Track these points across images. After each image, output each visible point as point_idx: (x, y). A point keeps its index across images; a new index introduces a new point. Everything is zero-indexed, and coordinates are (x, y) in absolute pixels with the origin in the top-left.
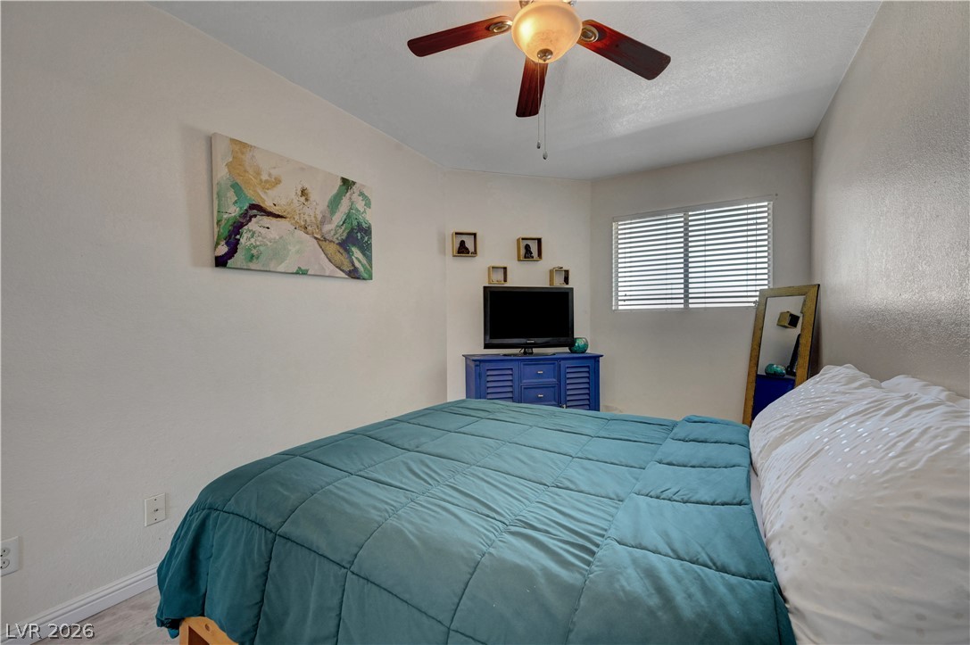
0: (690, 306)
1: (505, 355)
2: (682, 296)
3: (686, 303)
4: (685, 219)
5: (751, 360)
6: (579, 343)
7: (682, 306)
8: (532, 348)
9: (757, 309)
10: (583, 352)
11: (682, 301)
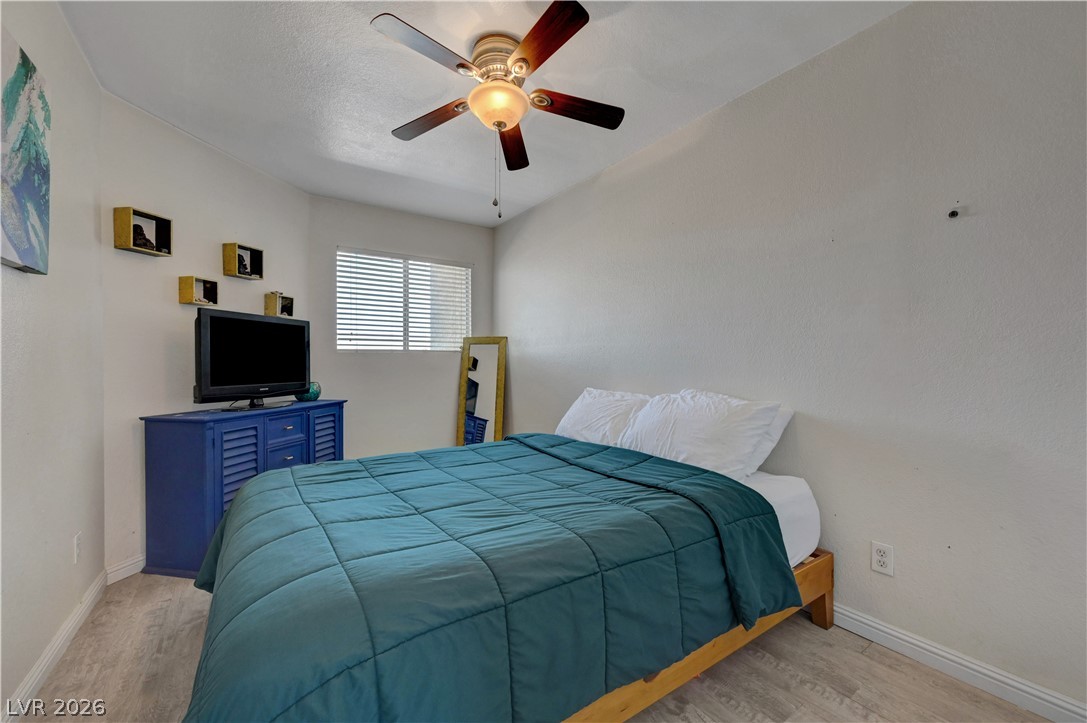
0: (410, 348)
1: (223, 410)
2: (402, 338)
3: (406, 345)
4: (405, 266)
5: (459, 394)
6: (313, 389)
7: (402, 348)
8: (262, 398)
9: (462, 353)
10: (315, 399)
11: (402, 343)
